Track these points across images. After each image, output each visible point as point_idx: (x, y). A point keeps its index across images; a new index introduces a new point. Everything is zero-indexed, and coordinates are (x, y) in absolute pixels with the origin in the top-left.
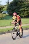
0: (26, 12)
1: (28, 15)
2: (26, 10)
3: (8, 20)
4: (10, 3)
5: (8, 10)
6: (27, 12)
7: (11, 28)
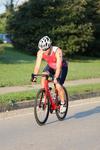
0: (73, 41)
1: (80, 50)
2: (72, 32)
3: (10, 65)
4: (20, 7)
5: (13, 31)
6: (76, 39)
7: (21, 93)
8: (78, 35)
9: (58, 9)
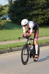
1: (44, 22)
2: (40, 13)
5: (11, 13)
6: (42, 17)
7: (14, 44)
8: (43, 15)
9: (33, 2)
